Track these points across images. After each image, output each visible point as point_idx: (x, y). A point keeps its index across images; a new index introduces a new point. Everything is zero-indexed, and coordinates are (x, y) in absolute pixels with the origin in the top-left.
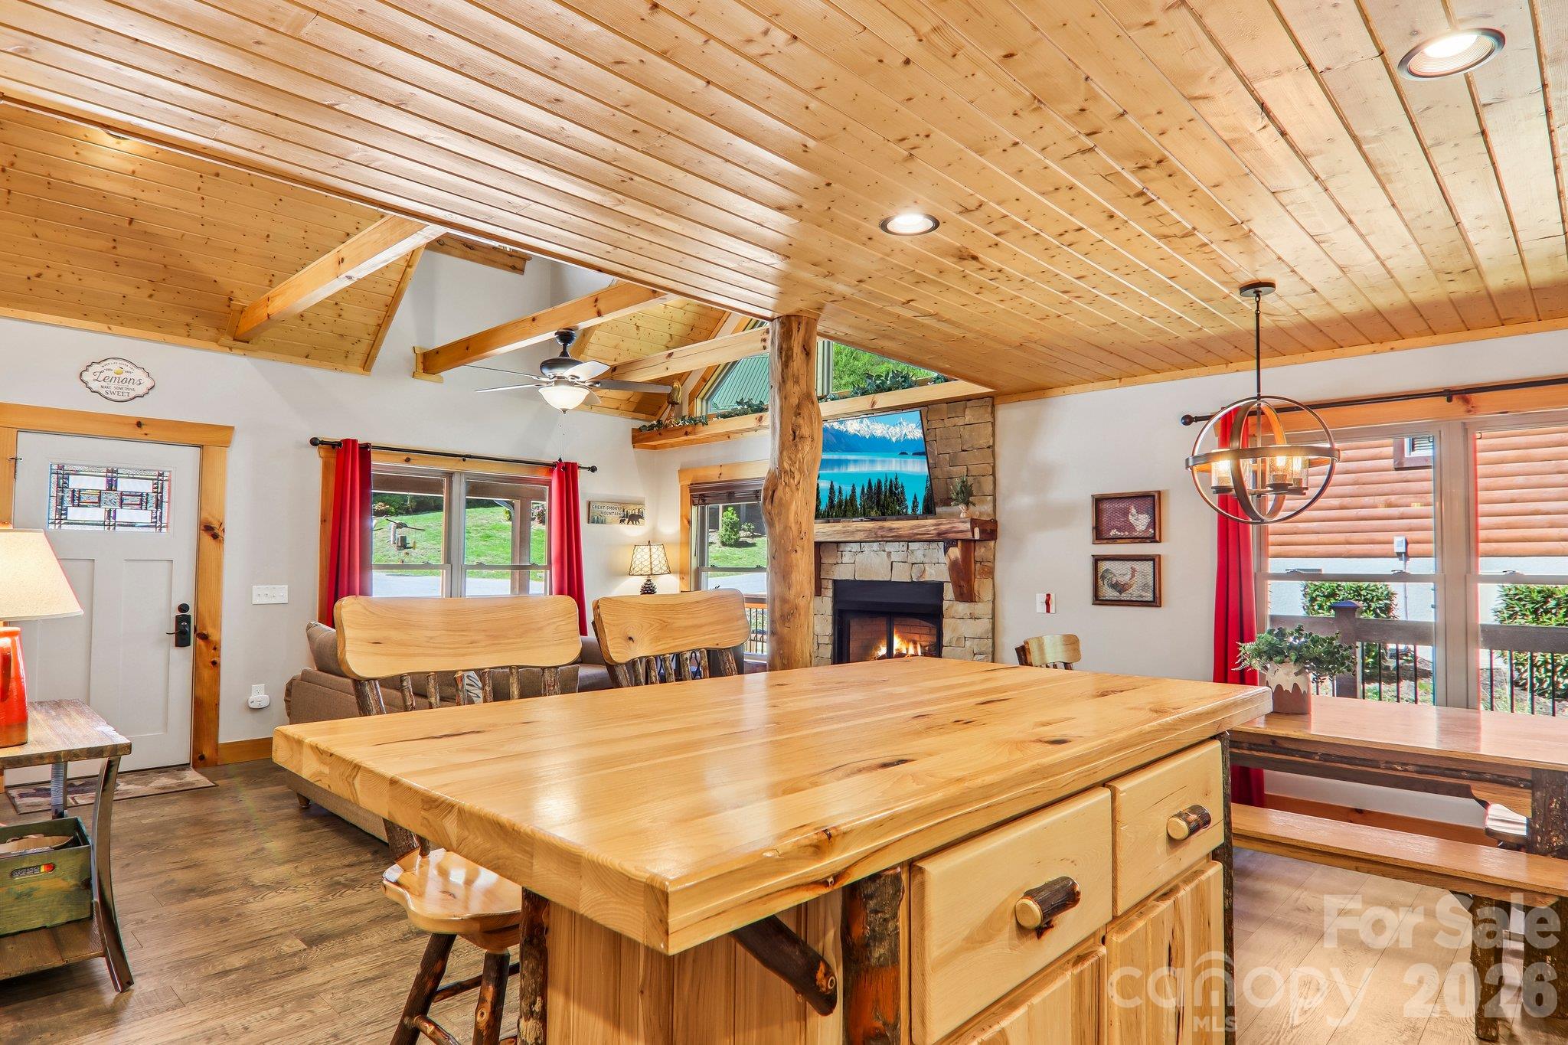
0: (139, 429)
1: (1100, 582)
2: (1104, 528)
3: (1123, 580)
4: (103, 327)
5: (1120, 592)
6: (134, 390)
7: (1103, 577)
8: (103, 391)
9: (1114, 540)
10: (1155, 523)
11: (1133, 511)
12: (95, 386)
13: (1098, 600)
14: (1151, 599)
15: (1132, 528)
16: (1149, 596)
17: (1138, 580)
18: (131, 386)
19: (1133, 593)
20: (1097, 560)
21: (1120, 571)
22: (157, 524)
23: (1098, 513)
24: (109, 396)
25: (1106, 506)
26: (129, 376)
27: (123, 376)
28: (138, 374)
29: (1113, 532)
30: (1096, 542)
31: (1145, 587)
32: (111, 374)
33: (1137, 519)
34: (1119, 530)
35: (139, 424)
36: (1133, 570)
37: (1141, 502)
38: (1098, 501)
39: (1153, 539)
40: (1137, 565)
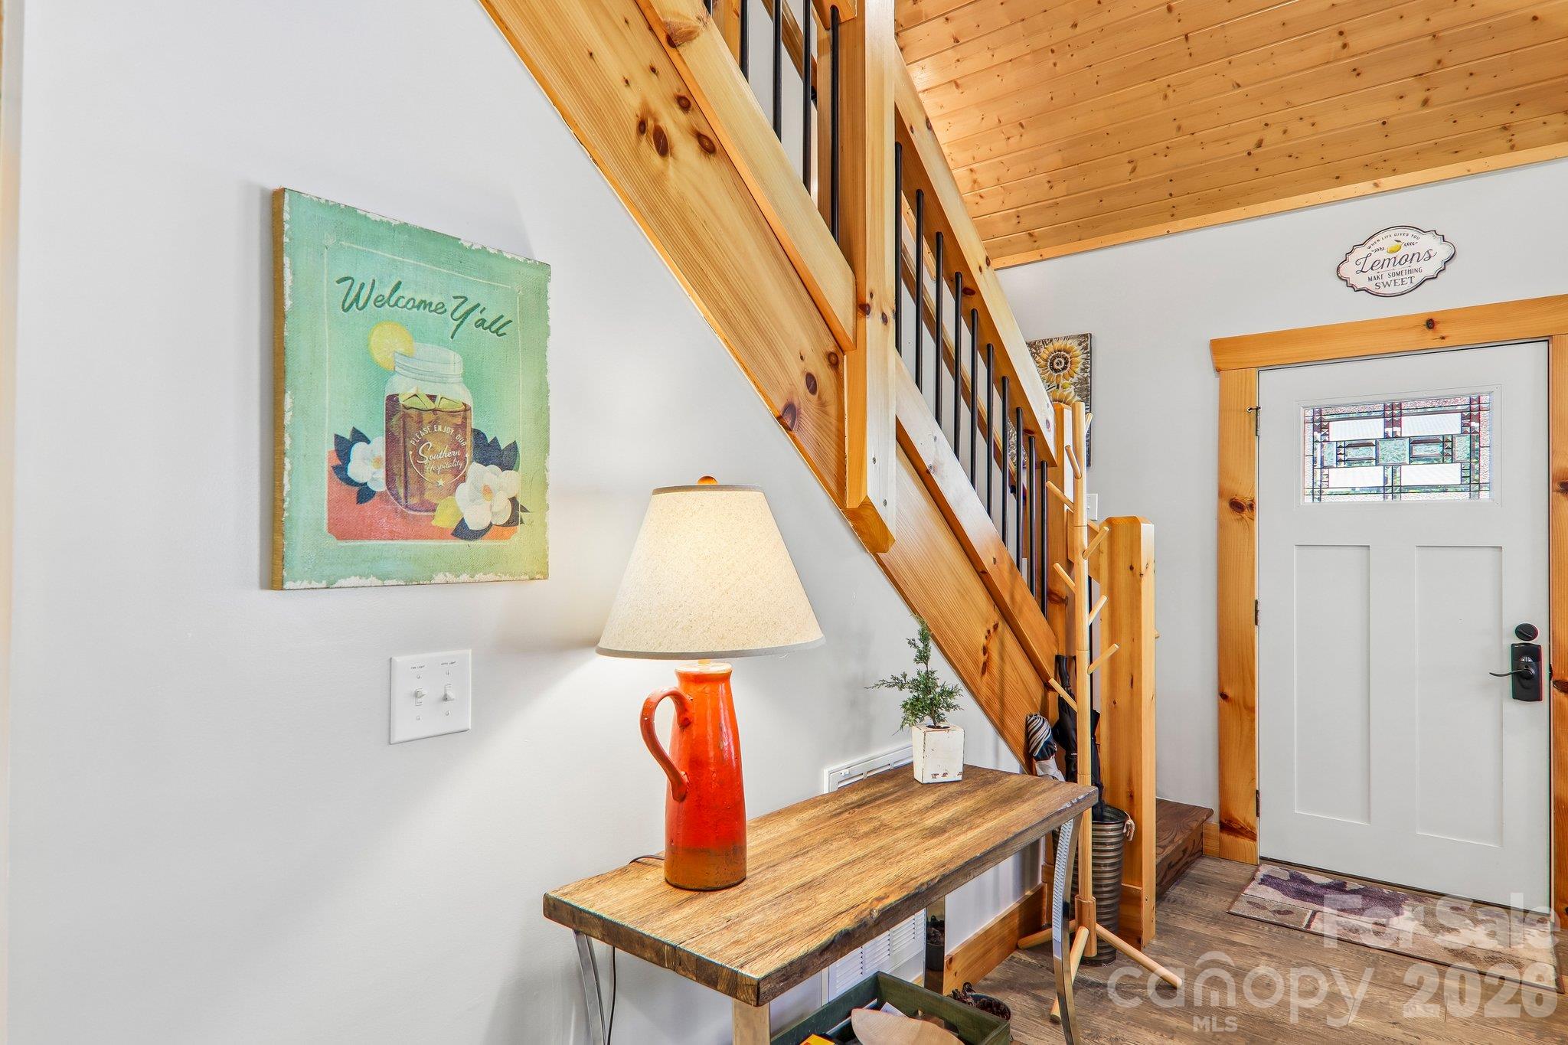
0: (1430, 332)
4: (1365, 187)
6: (1419, 270)
8: (1371, 286)
12: (1361, 281)
18: (1415, 265)
22: (1471, 481)
24: (1382, 290)
26: (1410, 250)
27: (1399, 255)
28: (1426, 242)
32: (1382, 256)
35: (1431, 324)
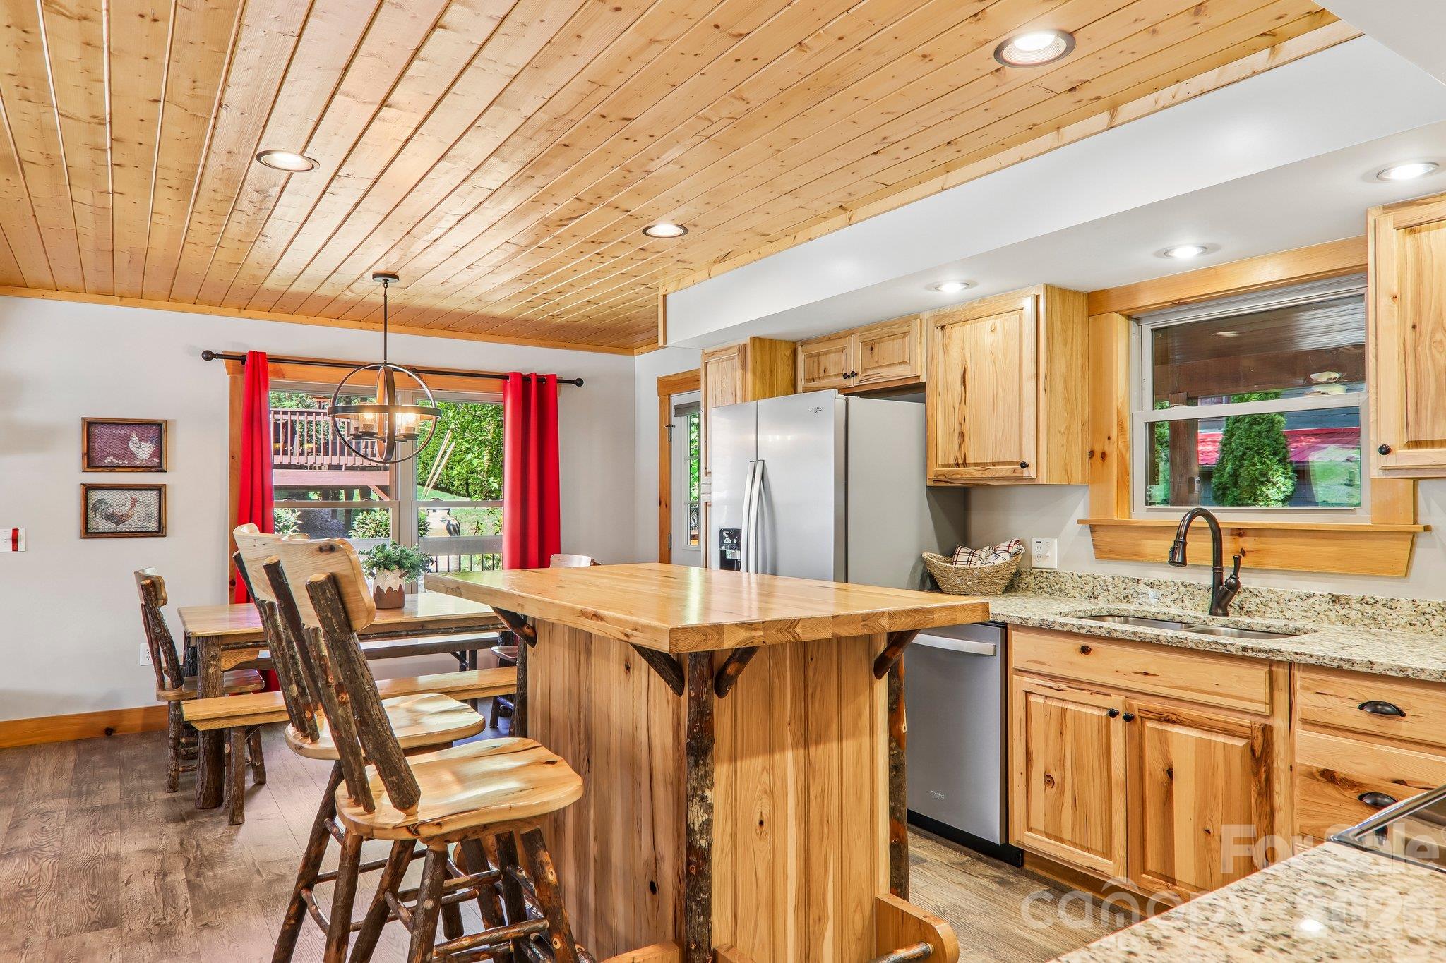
1: (91, 513)
2: (96, 455)
3: (120, 511)
5: (117, 523)
7: (95, 508)
9: (112, 468)
10: (160, 452)
11: (135, 438)
13: (88, 533)
14: (156, 529)
15: (132, 456)
16: (153, 526)
17: (139, 508)
19: (134, 524)
20: (88, 489)
21: (117, 502)
23: (89, 438)
25: (98, 430)
29: (109, 460)
30: (88, 469)
31: (147, 517)
33: (140, 447)
34: (116, 457)
36: (134, 501)
37: (142, 429)
38: (90, 425)
39: (160, 469)
40: (139, 495)
